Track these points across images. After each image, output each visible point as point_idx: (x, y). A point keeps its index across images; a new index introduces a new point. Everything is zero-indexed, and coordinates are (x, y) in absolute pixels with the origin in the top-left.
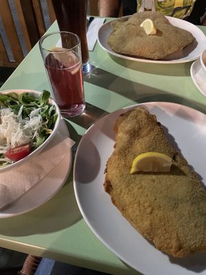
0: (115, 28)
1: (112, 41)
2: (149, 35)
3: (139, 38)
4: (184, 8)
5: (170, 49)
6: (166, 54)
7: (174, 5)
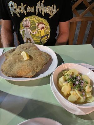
0: (7, 57)
1: (4, 68)
2: (26, 60)
3: (20, 63)
4: (45, 36)
5: (38, 68)
6: (35, 73)
7: (40, 35)
